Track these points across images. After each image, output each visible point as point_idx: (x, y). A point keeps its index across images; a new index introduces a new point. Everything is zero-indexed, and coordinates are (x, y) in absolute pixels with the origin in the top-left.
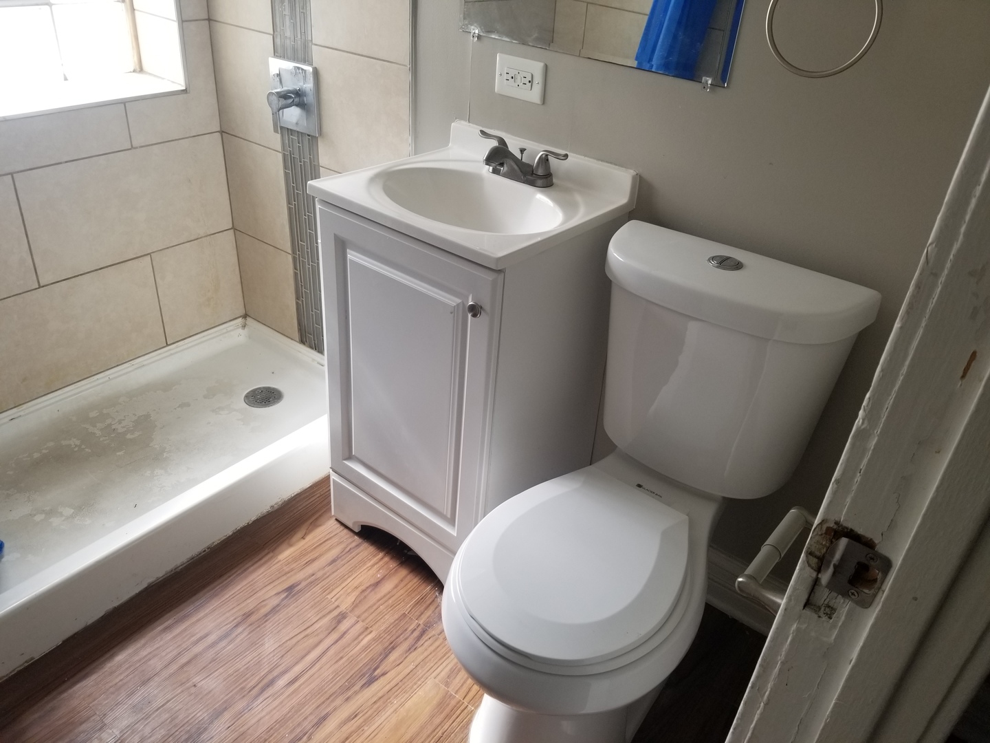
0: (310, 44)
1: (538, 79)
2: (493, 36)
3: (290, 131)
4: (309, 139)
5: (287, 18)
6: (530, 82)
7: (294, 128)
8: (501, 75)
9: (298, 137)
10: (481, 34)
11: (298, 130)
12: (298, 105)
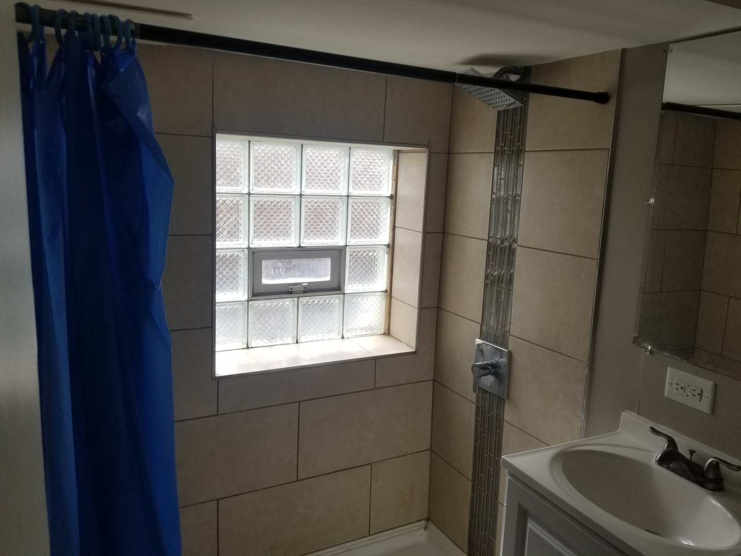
0: (508, 334)
1: (708, 394)
2: (665, 354)
3: (484, 391)
4: (498, 400)
5: (493, 315)
6: (699, 394)
7: (488, 390)
8: (671, 384)
9: (490, 396)
10: (654, 350)
11: (490, 391)
12: (493, 374)
